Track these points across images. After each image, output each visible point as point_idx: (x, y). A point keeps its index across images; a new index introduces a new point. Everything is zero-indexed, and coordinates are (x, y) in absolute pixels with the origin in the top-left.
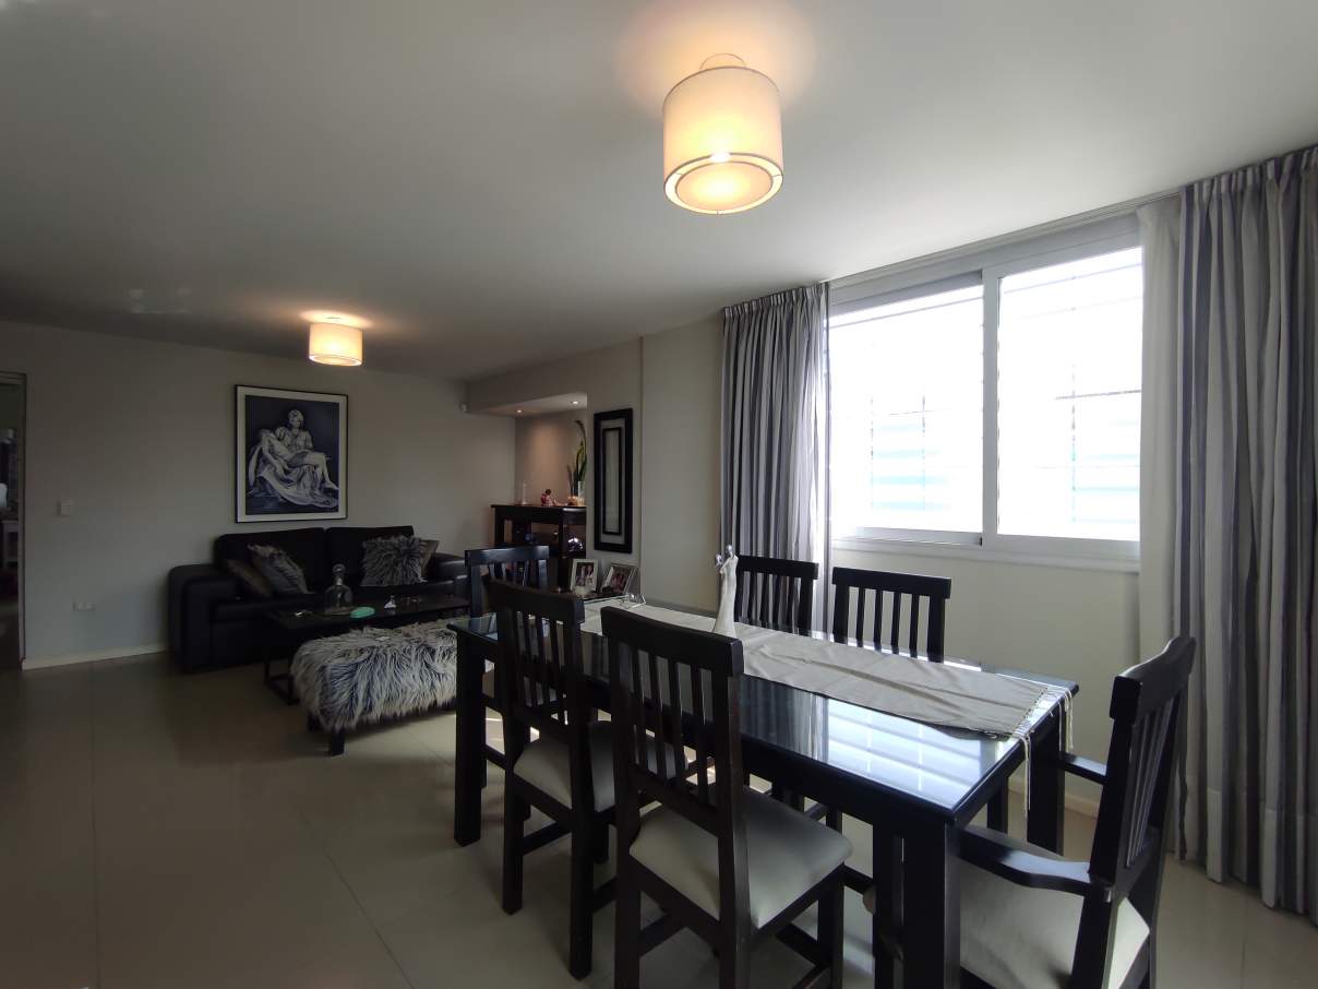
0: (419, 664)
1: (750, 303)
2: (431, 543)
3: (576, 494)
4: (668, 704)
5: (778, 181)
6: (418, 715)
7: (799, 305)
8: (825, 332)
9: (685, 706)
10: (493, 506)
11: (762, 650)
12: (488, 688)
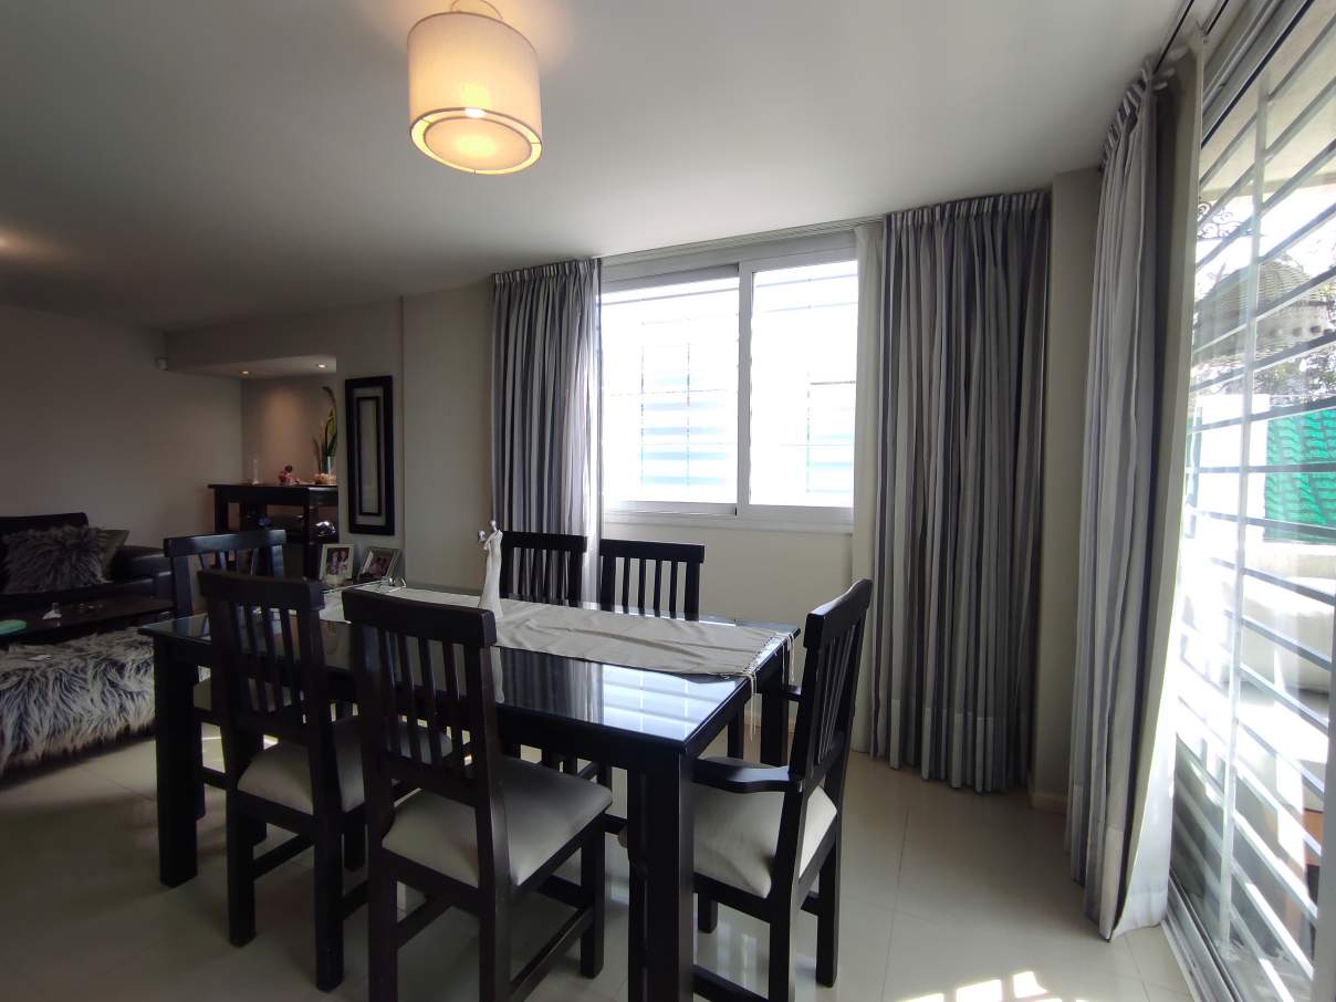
0: (99, 684)
1: (522, 272)
2: (114, 534)
3: (326, 471)
4: (420, 684)
5: (537, 150)
6: (100, 747)
7: (572, 279)
8: (597, 309)
9: (439, 684)
10: (210, 486)
11: (528, 623)
12: (202, 699)
